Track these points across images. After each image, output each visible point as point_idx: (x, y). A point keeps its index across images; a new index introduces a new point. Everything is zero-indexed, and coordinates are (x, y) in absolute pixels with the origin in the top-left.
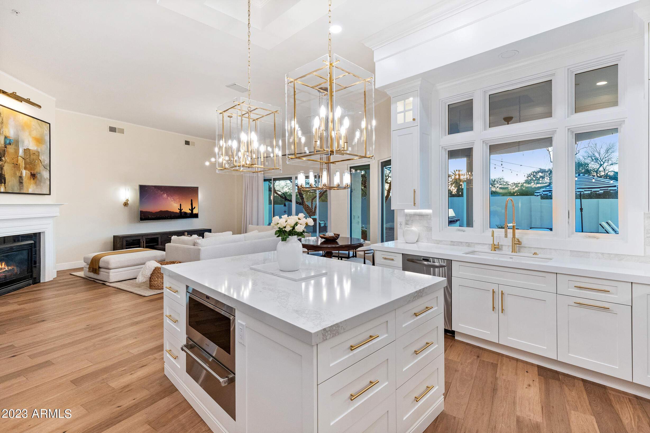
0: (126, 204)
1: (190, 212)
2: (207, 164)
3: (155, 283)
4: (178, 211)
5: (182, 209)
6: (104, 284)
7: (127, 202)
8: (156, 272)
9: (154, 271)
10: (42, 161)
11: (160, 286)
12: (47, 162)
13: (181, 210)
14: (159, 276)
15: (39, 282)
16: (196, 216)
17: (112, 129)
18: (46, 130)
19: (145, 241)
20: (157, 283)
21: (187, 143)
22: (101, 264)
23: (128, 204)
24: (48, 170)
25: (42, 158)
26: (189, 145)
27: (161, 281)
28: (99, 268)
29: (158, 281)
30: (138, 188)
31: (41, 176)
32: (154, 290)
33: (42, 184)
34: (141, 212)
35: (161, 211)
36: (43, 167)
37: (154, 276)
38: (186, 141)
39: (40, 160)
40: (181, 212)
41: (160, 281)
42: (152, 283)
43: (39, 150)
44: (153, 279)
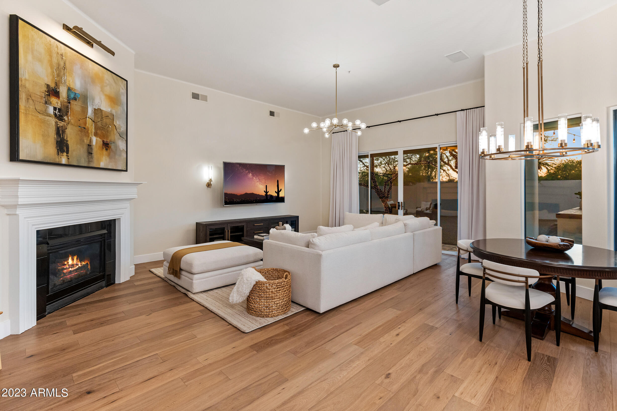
0: (209, 185)
1: (276, 195)
2: (306, 131)
3: (256, 306)
4: (264, 194)
5: (268, 192)
6: (186, 295)
7: (210, 182)
8: (258, 288)
9: (254, 286)
10: (117, 126)
11: (263, 311)
12: (123, 129)
13: (266, 192)
14: (263, 295)
15: (114, 283)
16: (282, 200)
17: (195, 96)
18: (122, 89)
19: (230, 230)
20: (259, 306)
21: (272, 114)
22: (183, 266)
23: (211, 185)
24: (124, 139)
25: (118, 123)
26: (274, 116)
27: (265, 303)
28: (181, 270)
29: (261, 304)
30: (222, 166)
31: (117, 147)
32: (254, 317)
33: (117, 157)
34: (226, 194)
35: (246, 193)
36: (119, 135)
37: (255, 295)
38: (271, 112)
39: (114, 125)
40: (266, 195)
41: (263, 304)
42: (252, 305)
43: (114, 112)
44: (252, 298)
